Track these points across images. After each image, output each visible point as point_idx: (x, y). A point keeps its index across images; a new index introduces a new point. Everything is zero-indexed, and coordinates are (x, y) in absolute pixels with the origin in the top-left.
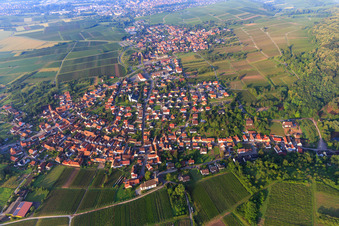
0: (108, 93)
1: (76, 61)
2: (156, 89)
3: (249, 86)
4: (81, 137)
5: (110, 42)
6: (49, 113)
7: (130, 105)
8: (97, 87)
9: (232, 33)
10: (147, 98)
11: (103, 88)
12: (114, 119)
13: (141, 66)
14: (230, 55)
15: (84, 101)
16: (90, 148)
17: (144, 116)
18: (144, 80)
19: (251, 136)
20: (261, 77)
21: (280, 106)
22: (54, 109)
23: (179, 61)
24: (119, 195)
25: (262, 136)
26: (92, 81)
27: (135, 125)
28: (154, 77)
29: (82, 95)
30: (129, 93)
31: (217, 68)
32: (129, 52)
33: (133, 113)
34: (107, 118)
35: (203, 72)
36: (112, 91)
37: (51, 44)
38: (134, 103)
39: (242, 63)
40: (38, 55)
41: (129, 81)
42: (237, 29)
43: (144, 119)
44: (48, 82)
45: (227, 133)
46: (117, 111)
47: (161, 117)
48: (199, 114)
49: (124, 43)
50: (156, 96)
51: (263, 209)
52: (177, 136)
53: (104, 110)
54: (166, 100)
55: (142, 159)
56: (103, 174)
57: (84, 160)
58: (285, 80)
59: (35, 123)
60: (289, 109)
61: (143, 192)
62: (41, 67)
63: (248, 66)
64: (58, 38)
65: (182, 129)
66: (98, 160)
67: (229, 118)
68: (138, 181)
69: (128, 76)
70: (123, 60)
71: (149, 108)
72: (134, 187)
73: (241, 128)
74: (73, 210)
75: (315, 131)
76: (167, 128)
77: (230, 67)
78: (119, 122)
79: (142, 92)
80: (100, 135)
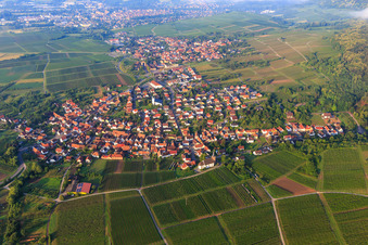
0: (123, 100)
1: (63, 72)
3: (281, 88)
6: (57, 119)
7: (154, 108)
9: (245, 44)
10: (172, 102)
11: (113, 96)
12: (142, 120)
14: (251, 63)
17: (175, 116)
18: (160, 86)
19: (294, 126)
20: (291, 81)
21: (317, 101)
22: (61, 115)
23: (194, 69)
25: (305, 126)
26: (95, 90)
27: (169, 124)
28: (171, 84)
31: (240, 75)
33: (162, 115)
34: (134, 120)
35: (227, 79)
38: (159, 107)
39: (266, 70)
41: (142, 88)
42: (249, 39)
43: (176, 119)
44: (37, 92)
45: (270, 125)
46: (142, 113)
47: (195, 116)
48: (236, 111)
52: (219, 130)
53: (125, 114)
54: (194, 102)
55: (189, 150)
57: (126, 154)
58: (316, 81)
60: (326, 103)
61: (203, 170)
62: (18, 78)
63: (273, 72)
65: (223, 125)
66: (141, 153)
67: (271, 111)
68: (194, 163)
70: (124, 70)
71: (179, 110)
72: (192, 167)
73: (283, 120)
74: (139, 186)
75: (353, 121)
77: (255, 73)
80: (131, 134)
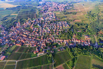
0: (32, 23)
1: (23, 12)
2: (47, 23)
3: (76, 24)
4: (22, 37)
5: (34, 6)
6: (13, 28)
7: (38, 27)
8: (28, 21)
9: (73, 6)
10: (43, 25)
11: (30, 21)
12: (33, 32)
13: (43, 15)
14: (71, 13)
15: (24, 25)
16: (25, 40)
17: (42, 31)
18: (43, 19)
19: (75, 40)
20: (80, 21)
21: (85, 31)
22: (14, 27)
23: (55, 14)
24: (32, 56)
25: (78, 40)
26: (27, 19)
27: (39, 34)
28: (46, 19)
29: (23, 23)
30: (38, 24)
31: (66, 17)
32: (39, 10)
33: (39, 30)
34: (31, 31)
35: (62, 18)
36: (33, 22)
37: (16, 6)
38: (39, 27)
39: (74, 16)
40: (11, 9)
41: (38, 20)
42: (74, 4)
43: (42, 32)
44: (14, 18)
45: (67, 38)
46: (34, 29)
47: (47, 32)
49: (38, 7)
50: (46, 25)
51: (75, 63)
52: (52, 38)
53: (30, 28)
54: (49, 26)
55: (40, 45)
56: (28, 48)
57: (22, 44)
58: (87, 22)
59: (9, 31)
60: (88, 32)
61: (39, 55)
62: (12, 13)
63: (76, 17)
64: (18, 4)
65: (53, 36)
66: (27, 44)
67: (68, 34)
68: (38, 52)
69: (38, 18)
70: (37, 12)
71: (44, 29)
72: (37, 53)
73: (72, 37)
74: (17, 59)
76: (49, 36)
77: (70, 17)
78: (34, 33)
79: (42, 23)
80: (28, 36)
